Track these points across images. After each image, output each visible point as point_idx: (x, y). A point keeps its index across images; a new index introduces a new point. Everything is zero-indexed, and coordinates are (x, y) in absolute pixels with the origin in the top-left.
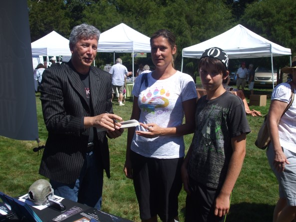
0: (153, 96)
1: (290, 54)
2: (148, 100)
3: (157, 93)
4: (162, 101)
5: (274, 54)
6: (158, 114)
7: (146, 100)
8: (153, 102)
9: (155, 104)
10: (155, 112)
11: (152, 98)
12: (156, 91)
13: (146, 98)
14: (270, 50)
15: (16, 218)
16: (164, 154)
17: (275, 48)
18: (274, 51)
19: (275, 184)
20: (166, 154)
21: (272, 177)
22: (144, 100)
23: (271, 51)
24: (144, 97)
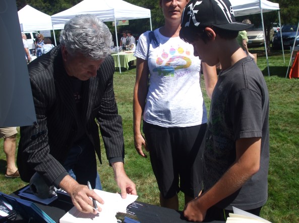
0: (170, 56)
1: (279, 9)
2: (165, 62)
3: (174, 52)
4: (183, 60)
5: (264, 10)
6: (179, 76)
7: (162, 61)
8: (172, 63)
9: (174, 65)
10: (175, 75)
11: (171, 59)
12: (172, 50)
13: (162, 59)
14: (260, 5)
15: (19, 218)
16: (189, 121)
17: (264, 4)
18: (263, 6)
19: (285, 143)
20: (191, 120)
21: (281, 137)
22: (159, 61)
23: (260, 7)
24: (159, 58)
